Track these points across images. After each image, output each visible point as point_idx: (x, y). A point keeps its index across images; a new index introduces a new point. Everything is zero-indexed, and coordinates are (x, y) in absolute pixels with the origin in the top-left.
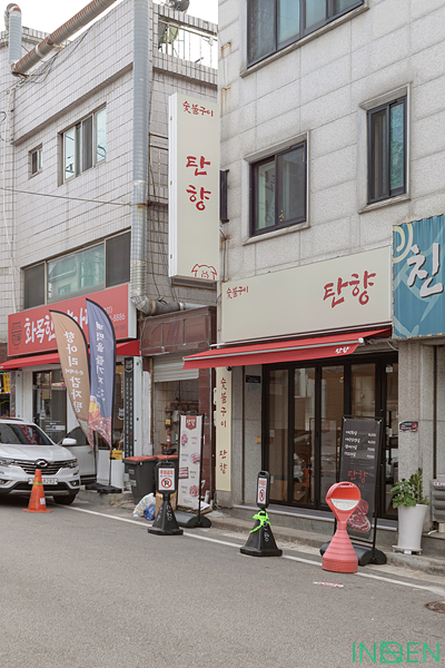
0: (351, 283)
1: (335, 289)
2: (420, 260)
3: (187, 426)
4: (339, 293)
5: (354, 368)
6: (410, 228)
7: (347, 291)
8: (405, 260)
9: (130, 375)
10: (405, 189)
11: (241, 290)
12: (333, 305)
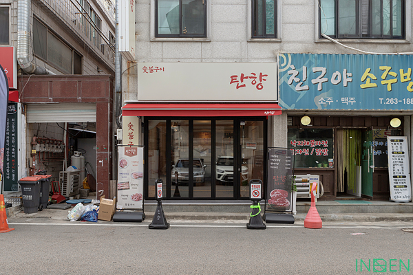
0: (250, 78)
1: (239, 79)
2: (296, 73)
4: (242, 81)
6: (290, 56)
8: (286, 71)
10: (275, 36)
11: (157, 69)
12: (238, 87)
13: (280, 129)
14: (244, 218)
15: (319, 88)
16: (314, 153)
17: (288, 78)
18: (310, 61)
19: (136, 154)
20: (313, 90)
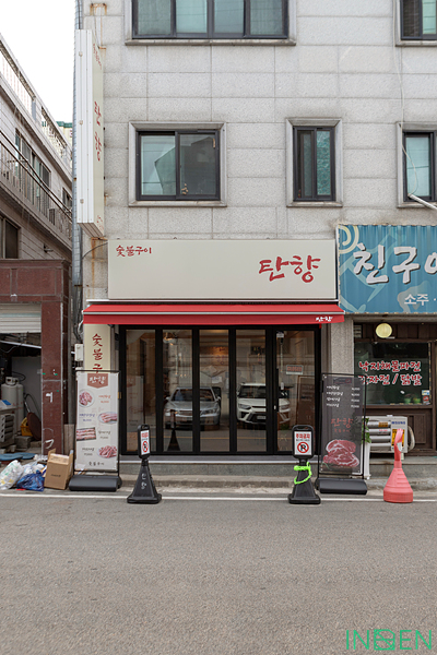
0: (293, 263)
1: (273, 265)
2: (366, 255)
3: (89, 382)
4: (278, 269)
6: (356, 230)
7: (287, 270)
8: (351, 253)
10: (332, 197)
11: (140, 250)
12: (271, 278)
13: (342, 344)
14: (285, 485)
15: (406, 279)
16: (399, 381)
17: (354, 264)
18: (390, 238)
19: (106, 384)
20: (395, 284)
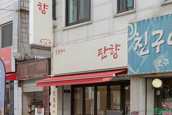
0: (110, 49)
1: (103, 51)
2: (139, 39)
3: (38, 113)
4: (105, 53)
5: (111, 87)
6: (136, 25)
7: (108, 52)
8: (133, 39)
9: (12, 88)
10: (133, 7)
11: (62, 51)
12: (102, 58)
15: (158, 51)
19: (41, 113)
20: (153, 55)
